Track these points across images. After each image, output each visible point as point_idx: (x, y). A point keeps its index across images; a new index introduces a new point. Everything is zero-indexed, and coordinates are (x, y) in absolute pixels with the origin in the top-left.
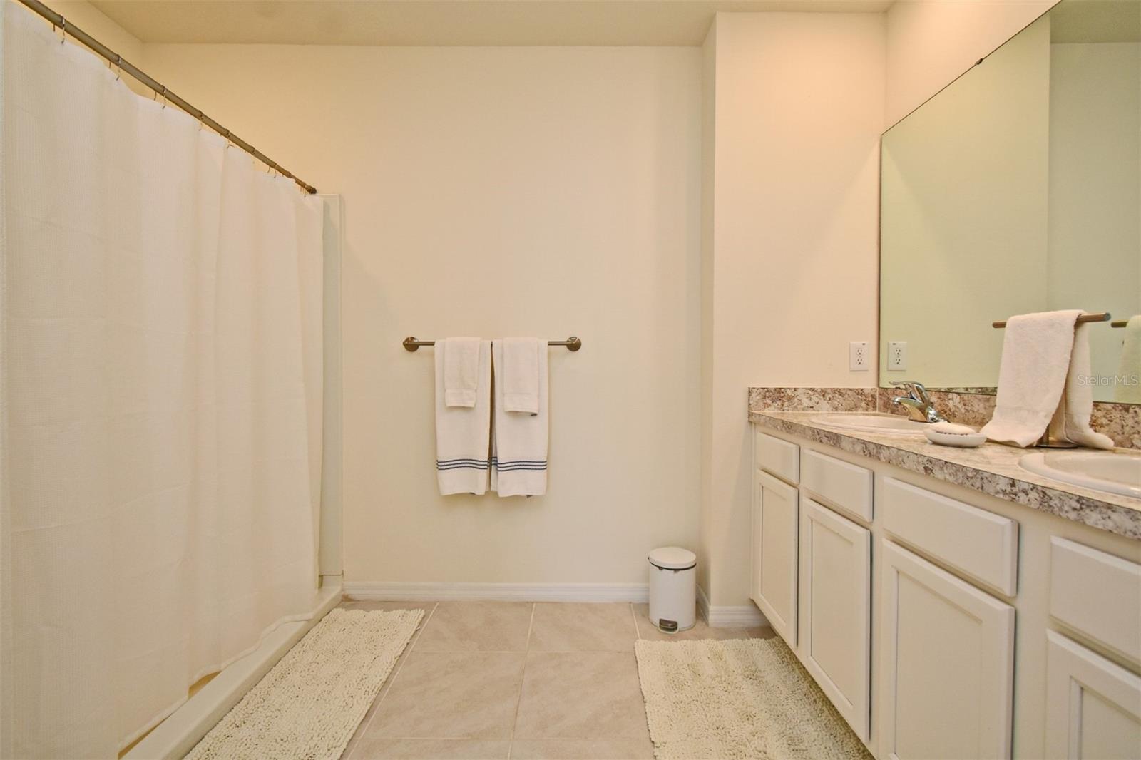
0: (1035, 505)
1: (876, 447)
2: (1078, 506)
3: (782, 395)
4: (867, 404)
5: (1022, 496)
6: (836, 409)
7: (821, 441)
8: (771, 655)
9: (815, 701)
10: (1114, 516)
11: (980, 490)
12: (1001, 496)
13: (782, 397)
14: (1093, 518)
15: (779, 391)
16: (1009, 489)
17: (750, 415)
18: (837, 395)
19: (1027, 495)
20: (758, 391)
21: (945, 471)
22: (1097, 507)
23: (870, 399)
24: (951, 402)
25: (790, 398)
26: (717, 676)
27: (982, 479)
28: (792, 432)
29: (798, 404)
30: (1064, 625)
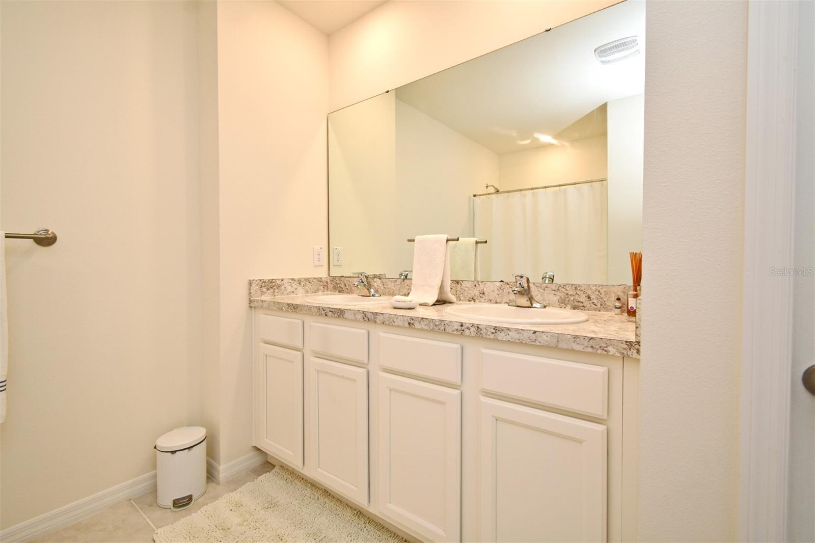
0: (473, 334)
1: (374, 315)
2: (494, 331)
3: (273, 284)
4: (324, 288)
5: (467, 330)
6: (307, 292)
7: (326, 315)
8: (277, 482)
9: (318, 498)
10: (510, 333)
11: (444, 331)
12: (456, 332)
13: (274, 286)
14: (501, 336)
15: (271, 281)
16: (460, 328)
17: (251, 301)
18: (307, 283)
19: (469, 330)
20: (257, 283)
21: (422, 323)
22: (503, 330)
23: (325, 284)
24: (375, 283)
25: (279, 287)
26: (244, 521)
27: (444, 325)
28: (297, 311)
29: (284, 291)
30: (485, 391)
